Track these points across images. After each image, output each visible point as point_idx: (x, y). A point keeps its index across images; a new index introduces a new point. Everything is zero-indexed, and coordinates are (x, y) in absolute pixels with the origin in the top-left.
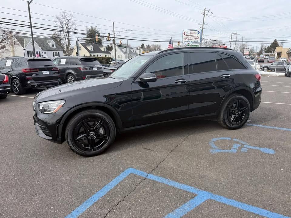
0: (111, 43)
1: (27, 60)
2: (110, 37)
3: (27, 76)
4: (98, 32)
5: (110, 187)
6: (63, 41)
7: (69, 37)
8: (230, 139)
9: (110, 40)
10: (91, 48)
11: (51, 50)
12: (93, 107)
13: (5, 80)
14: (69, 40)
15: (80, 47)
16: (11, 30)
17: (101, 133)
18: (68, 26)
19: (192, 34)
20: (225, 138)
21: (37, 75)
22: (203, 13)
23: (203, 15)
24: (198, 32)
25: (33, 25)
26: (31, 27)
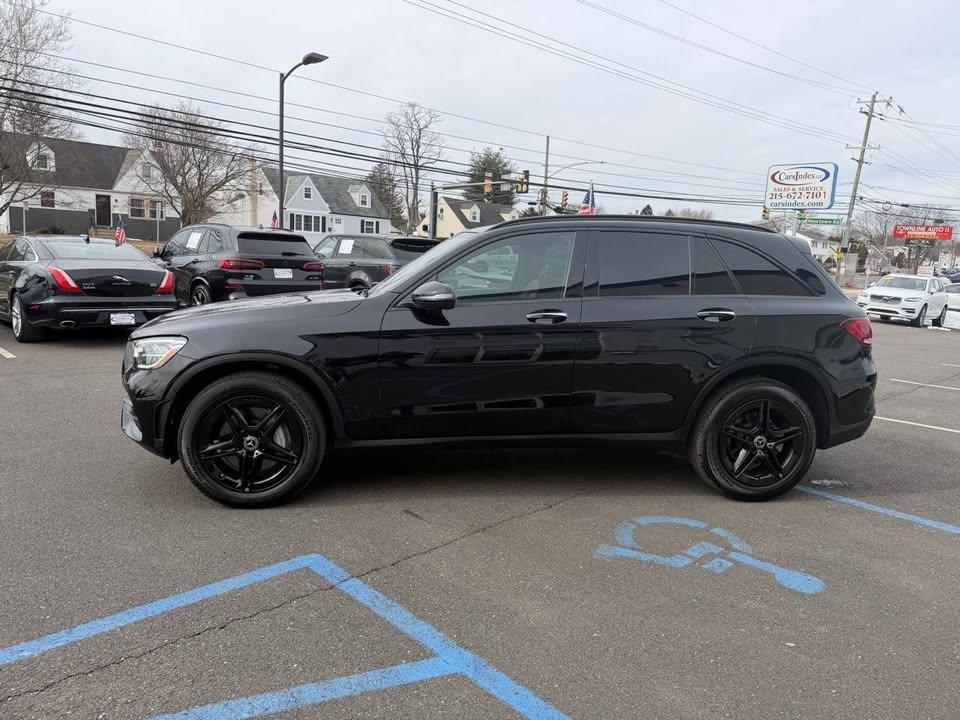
0: (534, 200)
1: (238, 234)
2: (528, 184)
3: (230, 277)
4: (505, 165)
5: (219, 588)
6: (400, 191)
7: (417, 178)
8: (703, 525)
9: (527, 192)
10: (475, 213)
11: (356, 213)
12: (272, 366)
13: (163, 285)
14: (416, 189)
15: (442, 211)
16: (250, 153)
17: (279, 443)
18: (419, 147)
19: (800, 181)
20: (686, 522)
21: (257, 277)
22: (867, 109)
23: (866, 117)
24: (824, 175)
25: (286, 137)
26: (282, 143)
